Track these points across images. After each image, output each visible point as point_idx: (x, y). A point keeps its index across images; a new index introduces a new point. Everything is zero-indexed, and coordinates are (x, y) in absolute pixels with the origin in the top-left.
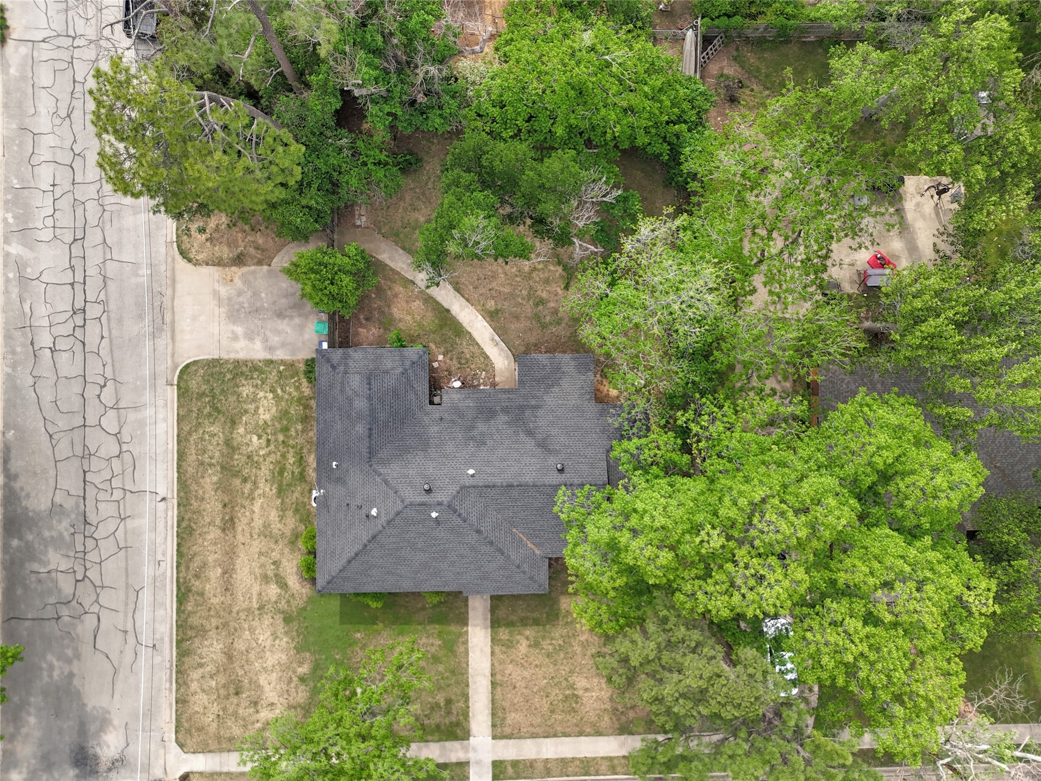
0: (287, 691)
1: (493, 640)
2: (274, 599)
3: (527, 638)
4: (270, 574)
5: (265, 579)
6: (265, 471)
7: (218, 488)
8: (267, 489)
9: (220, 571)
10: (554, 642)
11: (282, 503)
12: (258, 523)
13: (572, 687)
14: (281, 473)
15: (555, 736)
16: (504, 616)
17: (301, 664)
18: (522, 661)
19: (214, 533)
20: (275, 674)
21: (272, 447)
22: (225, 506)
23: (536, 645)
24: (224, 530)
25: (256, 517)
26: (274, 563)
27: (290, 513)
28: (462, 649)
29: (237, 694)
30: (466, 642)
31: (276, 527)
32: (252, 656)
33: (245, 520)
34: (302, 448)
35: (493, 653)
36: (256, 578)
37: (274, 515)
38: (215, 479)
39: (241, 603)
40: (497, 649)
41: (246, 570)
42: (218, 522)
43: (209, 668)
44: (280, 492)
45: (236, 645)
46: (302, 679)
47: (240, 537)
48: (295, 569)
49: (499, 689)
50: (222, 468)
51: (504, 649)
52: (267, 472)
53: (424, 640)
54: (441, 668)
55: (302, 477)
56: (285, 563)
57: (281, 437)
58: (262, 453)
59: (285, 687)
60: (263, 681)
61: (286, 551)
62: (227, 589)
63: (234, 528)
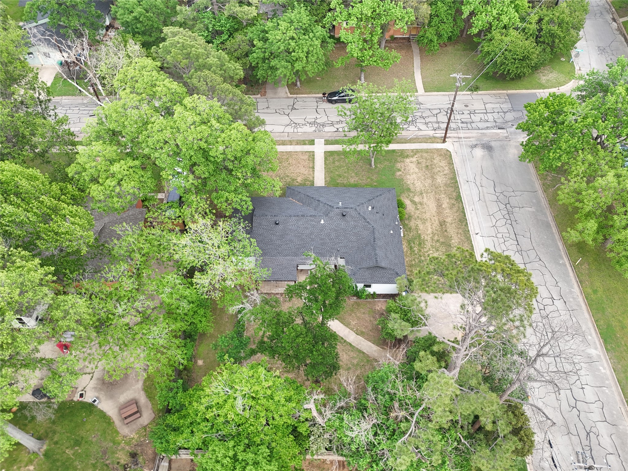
0: (405, 167)
1: (313, 182)
2: (416, 196)
3: (297, 182)
4: (419, 205)
5: (421, 204)
6: (428, 244)
7: (451, 237)
8: (426, 237)
9: (443, 206)
11: (417, 232)
12: (428, 224)
14: (420, 244)
15: (286, 152)
17: (401, 175)
18: (300, 175)
19: (449, 220)
20: (412, 172)
21: (426, 254)
22: (446, 231)
23: (293, 180)
24: (445, 221)
25: (430, 226)
26: (418, 209)
27: (413, 227)
28: (328, 179)
29: (427, 166)
30: (326, 181)
31: (419, 222)
32: (423, 178)
33: (435, 225)
34: (411, 254)
35: (314, 178)
36: (426, 204)
37: (421, 227)
38: (453, 241)
39: (432, 195)
40: (311, 179)
41: (430, 206)
42: (448, 224)
43: (441, 174)
44: (419, 236)
45: (431, 181)
46: (399, 170)
47: (436, 219)
48: (408, 206)
49: (311, 166)
50: (450, 246)
51: (308, 179)
52: (427, 244)
53: (345, 182)
54: (337, 173)
55: (409, 242)
56: (413, 209)
57: (423, 258)
58: (431, 252)
60: (417, 170)
61: (413, 214)
62: (439, 200)
63: (440, 222)
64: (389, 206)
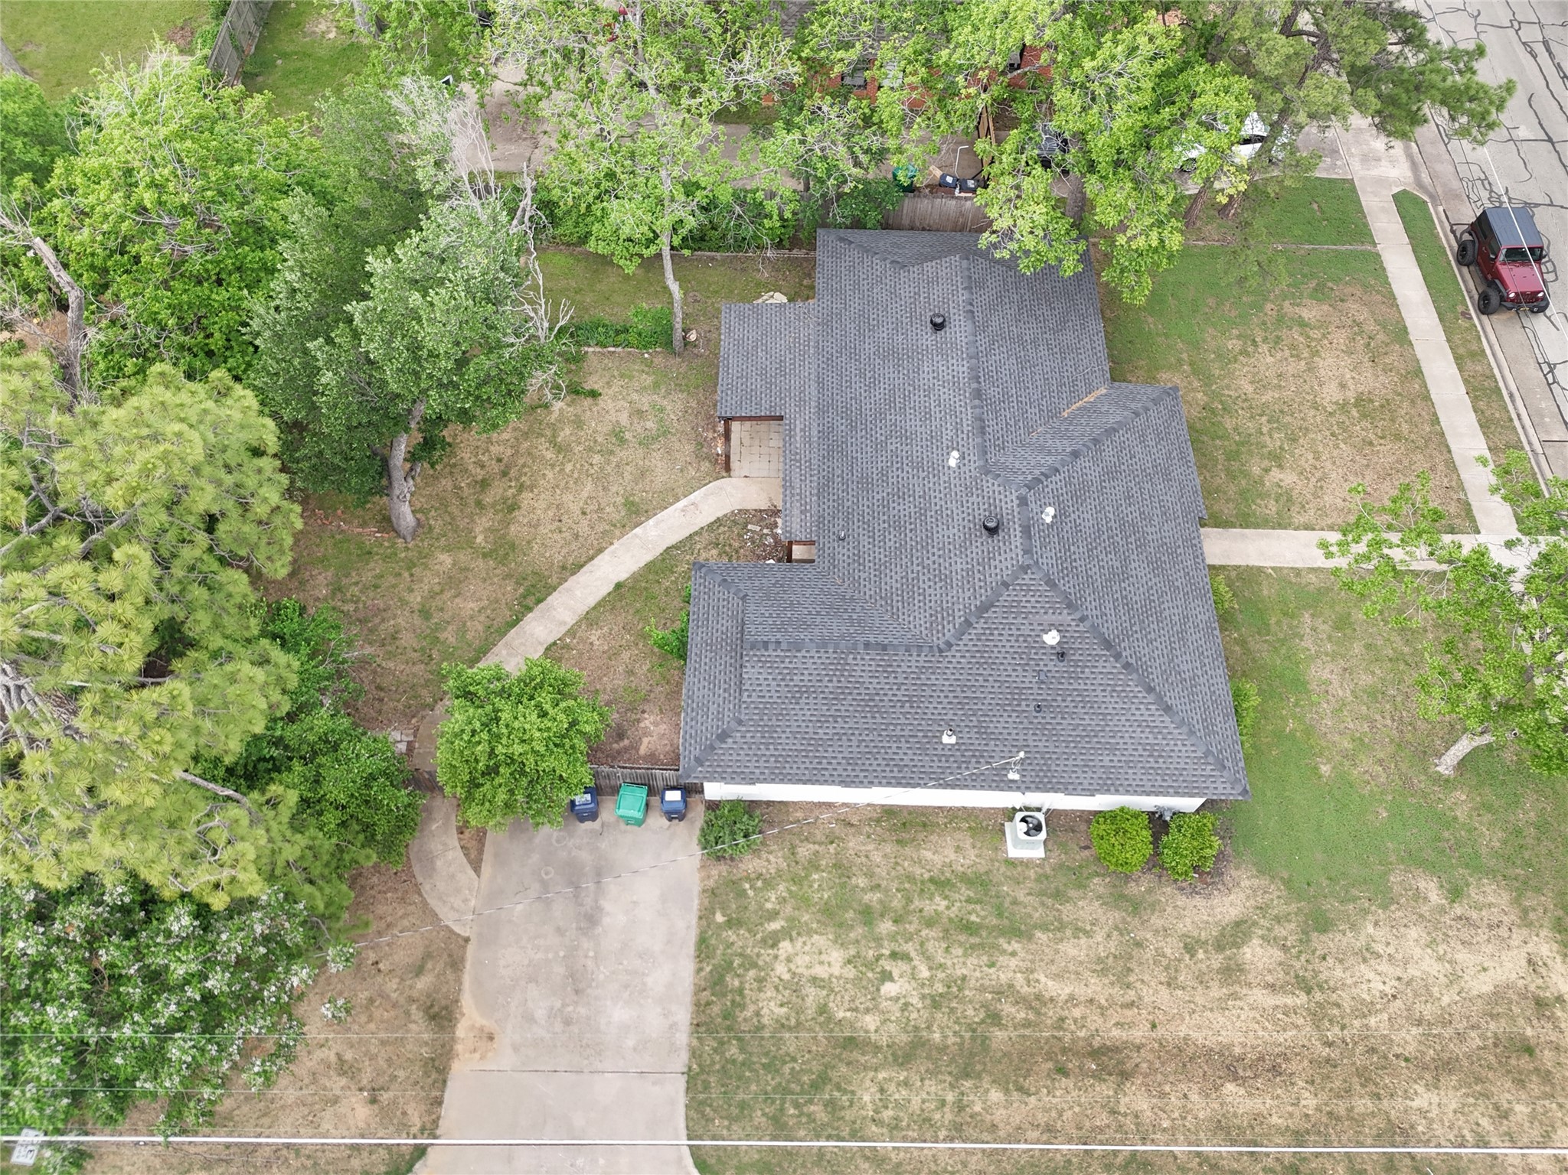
0: (1490, 927)
2: (1278, 954)
3: (1267, 470)
4: (1217, 961)
5: (1232, 972)
6: (967, 966)
7: (1020, 1089)
8: (1013, 962)
9: (1230, 1087)
10: (1265, 430)
11: (1044, 927)
12: (1096, 987)
13: (1343, 407)
14: (969, 928)
15: (1441, 436)
16: (1231, 505)
17: (1419, 896)
18: (1313, 480)
19: (1136, 1100)
20: (1459, 957)
21: (910, 948)
22: (1063, 1071)
23: (1277, 459)
24: (1125, 1075)
25: (1082, 992)
26: (1190, 950)
27: (1067, 911)
28: (1312, 577)
29: (1529, 1050)
30: (1298, 572)
31: (1102, 944)
32: (1428, 1011)
33: (1095, 1021)
34: (910, 878)
36: (1234, 996)
37: (1073, 949)
38: (996, 1095)
39: (1300, 1033)
40: (1299, 519)
41: (1219, 1019)
42: (1105, 1090)
43: (1485, 1122)
44: (1019, 931)
45: (1411, 1049)
46: (1455, 893)
47: (1138, 1034)
48: (1198, 901)
50: (967, 1075)
51: (1295, 509)
52: (972, 961)
55: (979, 882)
56: (1185, 926)
57: (886, 926)
58: (925, 973)
59: (1482, 935)
60: (1483, 985)
61: (1156, 921)
62: (1275, 1070)
63: (1116, 1050)
64: (1113, 749)
